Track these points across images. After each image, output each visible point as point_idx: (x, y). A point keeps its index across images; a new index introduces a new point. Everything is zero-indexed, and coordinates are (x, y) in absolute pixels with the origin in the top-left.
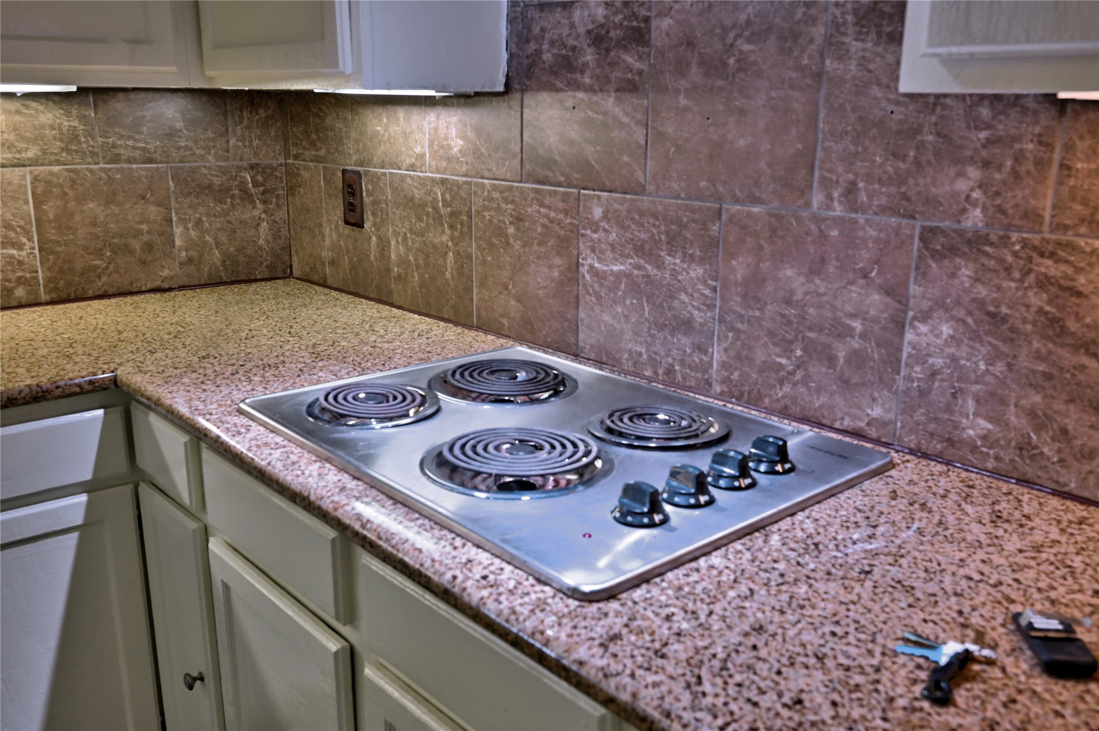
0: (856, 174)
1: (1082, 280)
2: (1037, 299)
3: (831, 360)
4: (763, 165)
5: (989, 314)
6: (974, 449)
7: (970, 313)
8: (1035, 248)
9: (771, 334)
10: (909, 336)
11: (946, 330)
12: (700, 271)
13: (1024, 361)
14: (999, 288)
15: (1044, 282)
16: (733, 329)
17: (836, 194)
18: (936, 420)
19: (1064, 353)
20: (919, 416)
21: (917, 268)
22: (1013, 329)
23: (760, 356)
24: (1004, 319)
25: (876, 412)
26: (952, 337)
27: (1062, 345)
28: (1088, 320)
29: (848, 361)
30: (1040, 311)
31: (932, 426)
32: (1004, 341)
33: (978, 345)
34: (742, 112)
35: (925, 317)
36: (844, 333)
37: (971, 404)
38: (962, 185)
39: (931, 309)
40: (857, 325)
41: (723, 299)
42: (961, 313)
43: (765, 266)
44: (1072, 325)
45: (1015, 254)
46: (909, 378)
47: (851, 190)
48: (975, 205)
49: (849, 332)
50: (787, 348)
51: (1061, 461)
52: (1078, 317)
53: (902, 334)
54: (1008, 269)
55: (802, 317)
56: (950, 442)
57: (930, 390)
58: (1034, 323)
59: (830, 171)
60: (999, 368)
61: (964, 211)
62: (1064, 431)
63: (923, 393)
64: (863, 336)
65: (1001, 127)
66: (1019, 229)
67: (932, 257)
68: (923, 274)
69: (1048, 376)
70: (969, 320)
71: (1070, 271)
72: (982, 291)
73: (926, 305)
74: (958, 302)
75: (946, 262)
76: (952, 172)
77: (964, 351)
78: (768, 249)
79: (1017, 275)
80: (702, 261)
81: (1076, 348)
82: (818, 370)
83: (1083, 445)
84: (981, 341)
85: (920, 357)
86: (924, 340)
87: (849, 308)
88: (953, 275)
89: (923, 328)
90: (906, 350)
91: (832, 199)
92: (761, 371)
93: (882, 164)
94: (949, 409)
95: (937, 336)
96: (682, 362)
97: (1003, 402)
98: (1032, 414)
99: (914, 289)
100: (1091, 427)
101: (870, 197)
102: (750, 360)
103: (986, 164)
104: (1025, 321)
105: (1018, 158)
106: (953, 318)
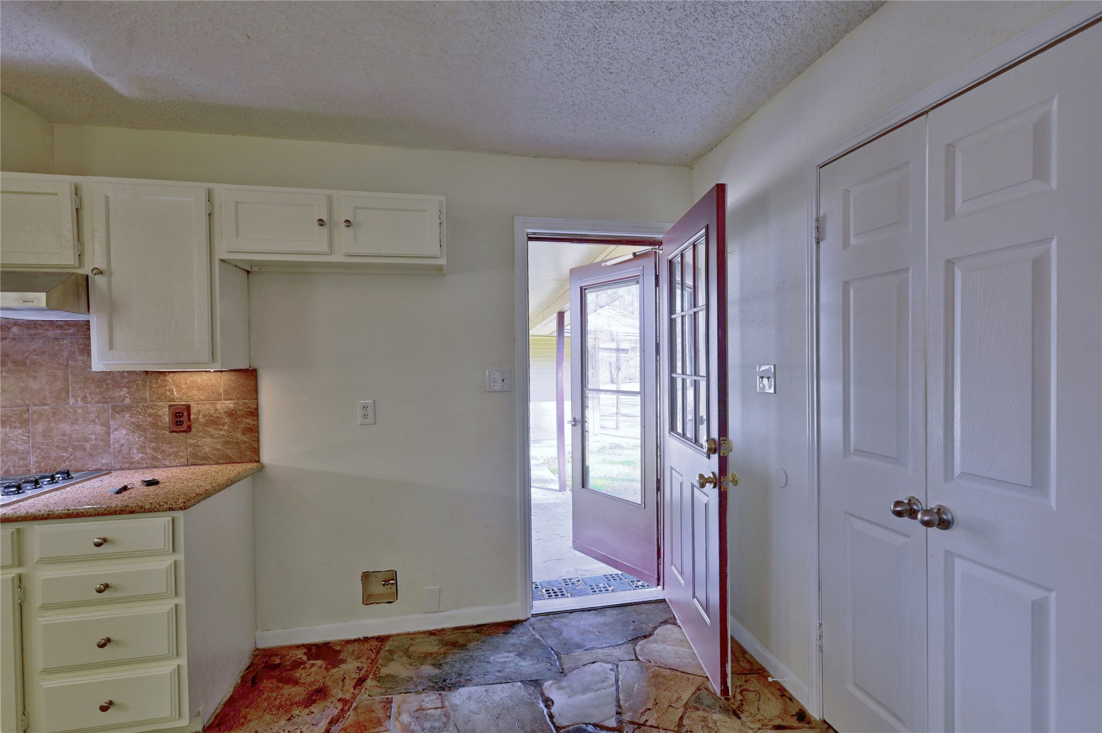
0: (86, 393)
1: (160, 412)
2: (149, 419)
3: (85, 450)
4: (47, 393)
5: (136, 425)
6: (139, 463)
7: (131, 426)
8: (146, 407)
9: (57, 447)
10: (112, 436)
11: (124, 432)
12: (20, 431)
13: (149, 435)
14: (138, 418)
15: (150, 415)
16: (39, 448)
17: (79, 399)
18: (125, 458)
19: (159, 431)
20: (120, 458)
21: (112, 417)
22: (144, 428)
23: (53, 455)
24: (141, 426)
25: (104, 461)
26: (126, 434)
27: (158, 429)
28: (163, 422)
29: (91, 448)
30: (151, 422)
31: (124, 460)
32: (142, 432)
33: (135, 434)
34: (35, 377)
35: (116, 430)
36: (87, 440)
37: (135, 451)
38: (122, 393)
39: (118, 427)
40: (93, 437)
41: (33, 439)
42: (128, 427)
43: (52, 425)
44: (160, 424)
45: (141, 409)
46: (114, 448)
47: (85, 398)
48: (127, 397)
49: (91, 439)
50: (65, 449)
51: (164, 459)
52: (161, 422)
53: (109, 435)
54: (140, 413)
55: (71, 438)
56: (131, 463)
57: (122, 450)
58: (150, 426)
59: (76, 393)
60: (142, 439)
61: (124, 399)
62: (163, 451)
63: (119, 452)
64: (96, 439)
65: (131, 378)
66: (141, 403)
67: (116, 413)
68: (114, 418)
69: (156, 438)
70: (131, 428)
71: (157, 411)
72: (133, 420)
73: (116, 426)
74: (127, 424)
75: (121, 414)
76: (119, 390)
77: (131, 437)
78: (52, 419)
79: (142, 414)
80: (20, 428)
81: (162, 430)
82: (79, 454)
83: (168, 453)
84: (136, 433)
85: (117, 441)
86: (117, 437)
87: (89, 432)
88: (124, 417)
89: (116, 433)
90: (112, 440)
91: (77, 401)
92: (55, 460)
93: (94, 390)
94: (129, 454)
95: (121, 434)
96: (14, 466)
97: (145, 447)
98: (153, 449)
99: (111, 423)
100: (170, 448)
101: (92, 399)
102: (49, 458)
103: (128, 387)
104: (147, 425)
105: (138, 385)
106: (126, 428)
